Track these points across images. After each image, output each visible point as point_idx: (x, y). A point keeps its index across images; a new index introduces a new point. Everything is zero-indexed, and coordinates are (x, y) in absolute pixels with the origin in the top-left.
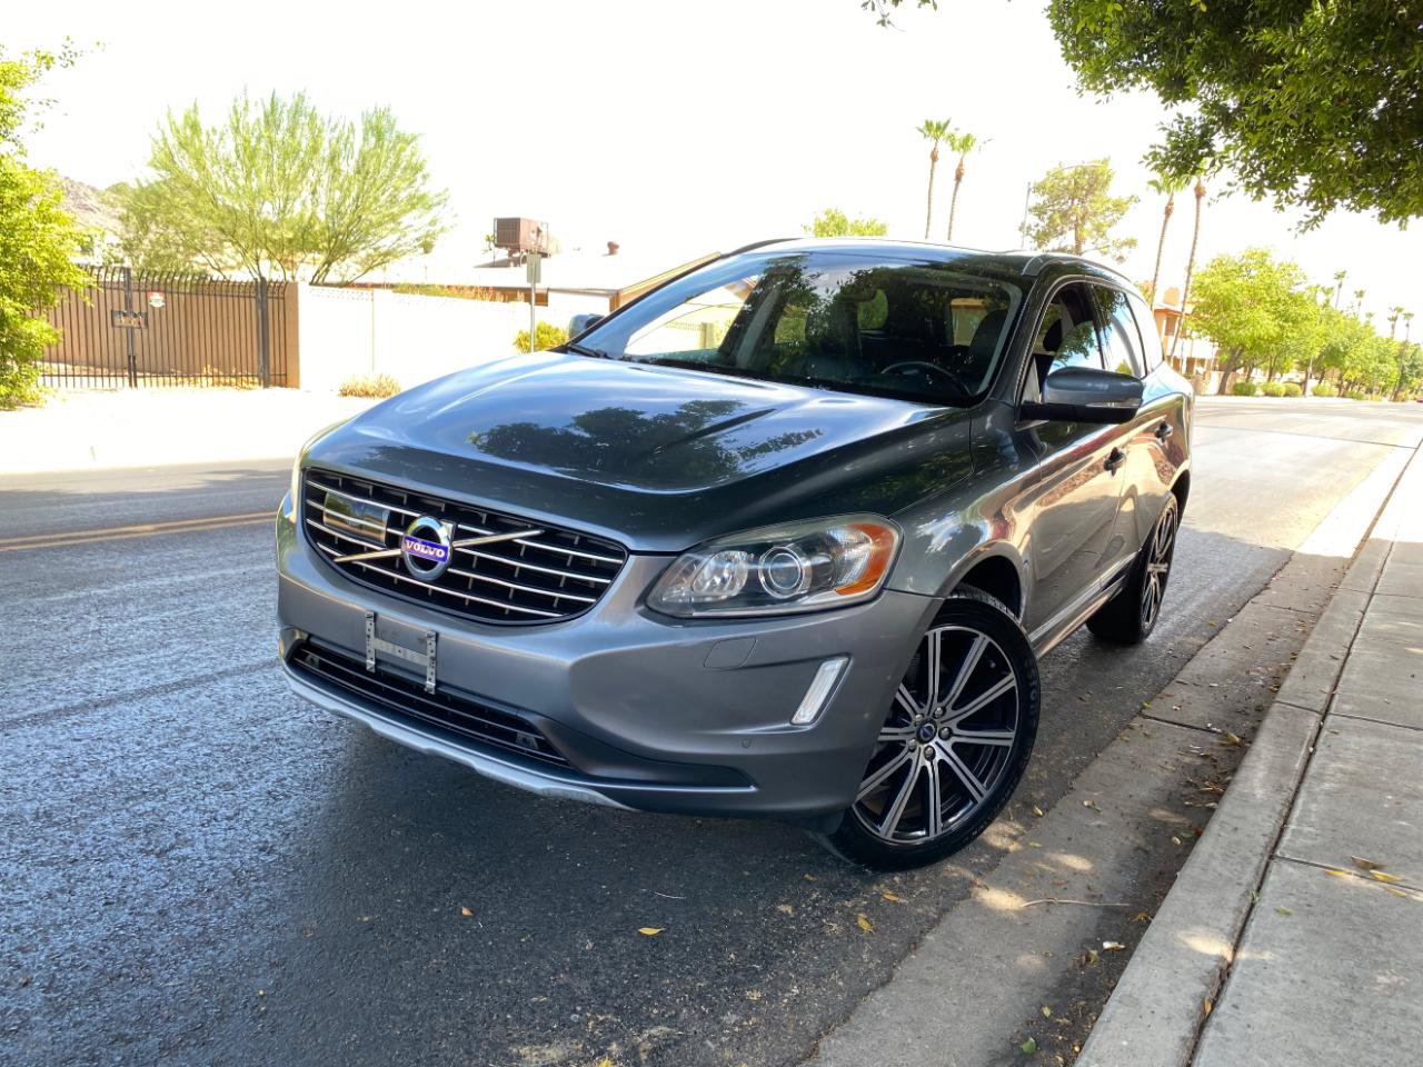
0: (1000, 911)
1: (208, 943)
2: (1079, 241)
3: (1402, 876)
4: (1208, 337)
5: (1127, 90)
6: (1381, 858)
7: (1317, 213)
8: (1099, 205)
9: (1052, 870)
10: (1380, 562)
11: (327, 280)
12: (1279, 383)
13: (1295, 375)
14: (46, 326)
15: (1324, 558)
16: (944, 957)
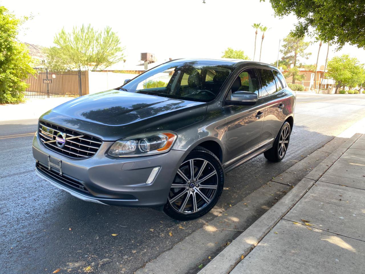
0: (209, 232)
1: (4, 236)
2: (296, 54)
3: (314, 224)
4: (332, 78)
5: (287, 15)
6: (310, 219)
7: (340, 46)
8: (301, 44)
9: (228, 221)
10: (356, 140)
11: (97, 70)
12: (353, 90)
13: (357, 88)
14: (25, 84)
15: (343, 138)
16: (189, 243)
